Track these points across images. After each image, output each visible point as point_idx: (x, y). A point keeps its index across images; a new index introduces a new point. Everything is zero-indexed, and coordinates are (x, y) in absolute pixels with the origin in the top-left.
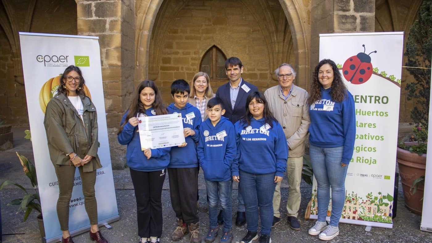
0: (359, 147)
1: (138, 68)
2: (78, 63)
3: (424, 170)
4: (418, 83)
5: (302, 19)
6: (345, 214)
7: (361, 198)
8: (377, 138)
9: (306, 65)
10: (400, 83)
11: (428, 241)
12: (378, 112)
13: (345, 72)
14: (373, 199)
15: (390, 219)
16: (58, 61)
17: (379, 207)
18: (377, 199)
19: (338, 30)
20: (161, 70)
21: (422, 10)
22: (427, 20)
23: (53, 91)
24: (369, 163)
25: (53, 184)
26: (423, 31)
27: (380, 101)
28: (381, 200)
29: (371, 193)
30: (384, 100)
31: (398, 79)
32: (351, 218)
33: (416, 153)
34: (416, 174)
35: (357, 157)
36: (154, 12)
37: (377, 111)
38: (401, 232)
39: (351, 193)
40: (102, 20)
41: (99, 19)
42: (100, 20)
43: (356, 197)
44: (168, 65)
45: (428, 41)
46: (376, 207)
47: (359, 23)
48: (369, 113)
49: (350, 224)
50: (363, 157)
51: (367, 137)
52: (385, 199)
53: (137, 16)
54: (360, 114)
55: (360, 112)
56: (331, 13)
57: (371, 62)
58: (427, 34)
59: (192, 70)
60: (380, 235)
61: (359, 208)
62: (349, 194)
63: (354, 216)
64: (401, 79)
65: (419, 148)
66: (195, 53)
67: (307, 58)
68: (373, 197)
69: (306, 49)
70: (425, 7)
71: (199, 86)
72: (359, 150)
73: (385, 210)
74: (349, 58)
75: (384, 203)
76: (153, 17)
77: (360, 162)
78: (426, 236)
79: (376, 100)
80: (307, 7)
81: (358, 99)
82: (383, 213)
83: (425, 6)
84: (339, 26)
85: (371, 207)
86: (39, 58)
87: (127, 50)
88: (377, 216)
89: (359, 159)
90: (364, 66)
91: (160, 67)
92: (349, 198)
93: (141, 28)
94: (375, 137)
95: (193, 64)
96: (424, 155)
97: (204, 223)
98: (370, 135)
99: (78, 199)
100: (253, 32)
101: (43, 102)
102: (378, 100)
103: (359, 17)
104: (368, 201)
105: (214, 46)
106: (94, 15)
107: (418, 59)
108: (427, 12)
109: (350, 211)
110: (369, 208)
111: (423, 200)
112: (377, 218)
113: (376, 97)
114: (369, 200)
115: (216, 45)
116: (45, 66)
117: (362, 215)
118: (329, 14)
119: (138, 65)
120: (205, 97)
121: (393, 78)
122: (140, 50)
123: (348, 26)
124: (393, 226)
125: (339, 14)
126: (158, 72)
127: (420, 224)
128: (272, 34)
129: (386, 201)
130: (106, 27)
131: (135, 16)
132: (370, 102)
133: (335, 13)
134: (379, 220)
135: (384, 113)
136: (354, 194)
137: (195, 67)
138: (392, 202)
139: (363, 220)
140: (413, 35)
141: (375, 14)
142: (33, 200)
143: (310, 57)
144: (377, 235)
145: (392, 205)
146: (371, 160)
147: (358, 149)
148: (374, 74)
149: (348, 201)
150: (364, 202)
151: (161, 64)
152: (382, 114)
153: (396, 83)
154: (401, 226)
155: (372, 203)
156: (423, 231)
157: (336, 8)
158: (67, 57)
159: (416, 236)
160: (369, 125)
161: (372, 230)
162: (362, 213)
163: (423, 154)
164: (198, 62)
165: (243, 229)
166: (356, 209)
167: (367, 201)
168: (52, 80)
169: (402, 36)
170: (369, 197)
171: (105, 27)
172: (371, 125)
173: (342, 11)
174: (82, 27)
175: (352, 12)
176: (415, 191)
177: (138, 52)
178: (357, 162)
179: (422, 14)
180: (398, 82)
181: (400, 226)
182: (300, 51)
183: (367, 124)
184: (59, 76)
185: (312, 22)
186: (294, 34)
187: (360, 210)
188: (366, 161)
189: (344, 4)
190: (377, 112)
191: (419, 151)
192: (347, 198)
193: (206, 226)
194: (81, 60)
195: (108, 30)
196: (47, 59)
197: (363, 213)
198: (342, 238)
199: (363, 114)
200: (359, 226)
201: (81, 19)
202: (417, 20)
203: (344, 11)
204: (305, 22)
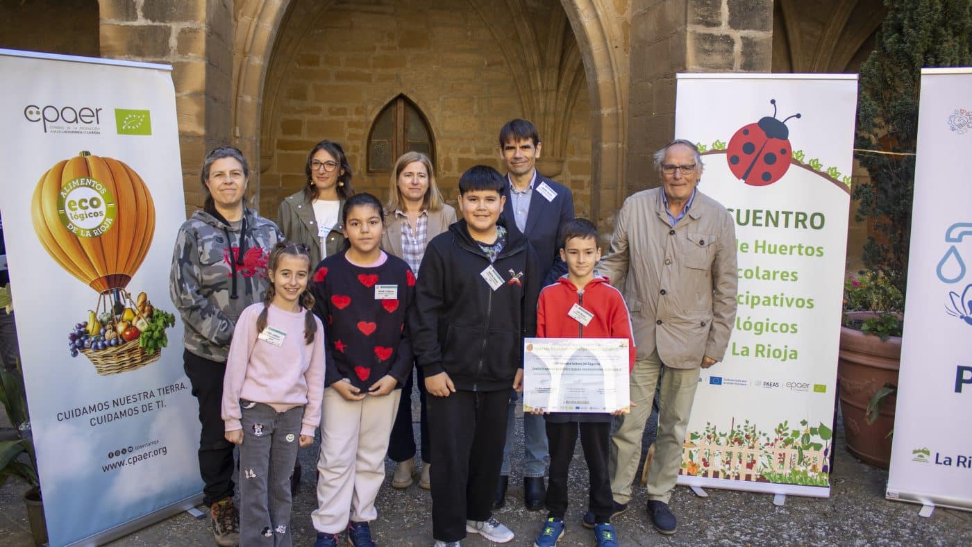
0: (762, 324)
1: (237, 142)
2: (124, 128)
3: (896, 372)
4: (876, 186)
5: (610, 42)
6: (729, 469)
7: (764, 435)
8: (800, 303)
9: (618, 142)
10: (849, 185)
11: (905, 521)
12: (803, 247)
13: (731, 158)
14: (789, 436)
15: (825, 478)
16: (76, 120)
17: (802, 453)
18: (798, 437)
19: (694, 67)
20: (278, 147)
21: (887, 30)
22: (897, 52)
23: (65, 191)
24: (782, 357)
25: (67, 416)
26: (888, 74)
27: (808, 223)
28: (806, 436)
29: (786, 422)
30: (814, 221)
31: (845, 177)
32: (743, 477)
33: (875, 335)
34: (874, 380)
35: (758, 346)
36: (277, 15)
37: (800, 245)
38: (848, 504)
39: (743, 424)
40: (160, 27)
41: (152, 26)
42: (156, 26)
43: (754, 431)
44: (295, 138)
45: (898, 95)
46: (796, 452)
47: (740, 54)
48: (782, 250)
49: (740, 492)
50: (769, 346)
51: (778, 302)
52: (815, 435)
53: (236, 20)
54: (764, 252)
55: (764, 247)
56: (679, 29)
58: (894, 82)
59: (351, 149)
60: (805, 511)
61: (761, 456)
62: (739, 427)
63: (750, 473)
64: (850, 175)
65: (882, 324)
66: (358, 112)
67: (620, 126)
68: (790, 432)
69: (620, 107)
70: (892, 24)
71: (411, 186)
72: (761, 330)
73: (815, 459)
74: (741, 129)
75: (812, 444)
76: (275, 25)
77: (763, 356)
78: (897, 510)
79: (797, 221)
80: (622, 14)
81: (760, 218)
82: (810, 464)
83: (891, 22)
84: (696, 56)
85: (784, 454)
86: (31, 113)
87: (215, 100)
88: (796, 473)
89: (760, 348)
90: (774, 146)
91: (276, 141)
92: (738, 434)
93: (247, 49)
94: (795, 300)
95: (353, 137)
96: (893, 340)
97: (419, 499)
98: (784, 297)
99: (125, 450)
100: (489, 65)
101: (41, 220)
102: (803, 222)
103: (739, 38)
104: (779, 441)
105: (401, 97)
106: (140, 14)
107: (877, 135)
108: (896, 34)
109: (740, 462)
110: (780, 455)
111: (892, 435)
112: (798, 477)
113: (798, 214)
114: (781, 439)
115: (405, 93)
116: (46, 131)
117: (765, 470)
118: (674, 31)
119: (238, 135)
120: (425, 211)
121: (836, 173)
122: (243, 101)
123: (717, 59)
124: (830, 494)
125: (697, 32)
126: (273, 155)
127: (885, 487)
128: (531, 73)
129: (816, 439)
130: (170, 45)
131: (233, 20)
132: (786, 226)
133: (690, 28)
134: (801, 480)
135: (815, 250)
136: (751, 424)
137: (358, 143)
138: (828, 441)
139: (768, 481)
140: (868, 82)
141: (771, 35)
142: (17, 455)
143: (627, 124)
144: (800, 511)
145: (830, 448)
146: (786, 351)
147: (759, 327)
148: (793, 163)
149: (736, 440)
150: (771, 442)
151: (279, 135)
152: (810, 251)
153: (842, 185)
154: (846, 491)
155: (787, 445)
156: (890, 501)
157: (689, 19)
158: (97, 111)
159: (880, 512)
160: (784, 276)
161: (787, 502)
162: (765, 467)
163: (892, 337)
164: (364, 132)
165: (510, 509)
166: (754, 459)
167: (776, 440)
168: (62, 165)
169: (856, 84)
170: (780, 432)
171: (168, 43)
172: (788, 276)
173: (703, 25)
174: (111, 43)
175: (724, 29)
176: (875, 417)
177: (239, 106)
178: (757, 355)
179: (887, 38)
180: (846, 182)
181: (843, 493)
182: (606, 111)
183: (778, 272)
184: (78, 155)
185: (633, 48)
186: (591, 72)
187: (761, 460)
188: (777, 354)
189: (708, 10)
190: (800, 247)
191: (883, 331)
192: (735, 435)
193: (424, 504)
194: (129, 119)
195: (174, 51)
196: (51, 114)
197: (768, 466)
198: (729, 523)
199: (770, 252)
200: (759, 494)
201: (109, 23)
202: (876, 52)
203: (708, 24)
204: (616, 47)
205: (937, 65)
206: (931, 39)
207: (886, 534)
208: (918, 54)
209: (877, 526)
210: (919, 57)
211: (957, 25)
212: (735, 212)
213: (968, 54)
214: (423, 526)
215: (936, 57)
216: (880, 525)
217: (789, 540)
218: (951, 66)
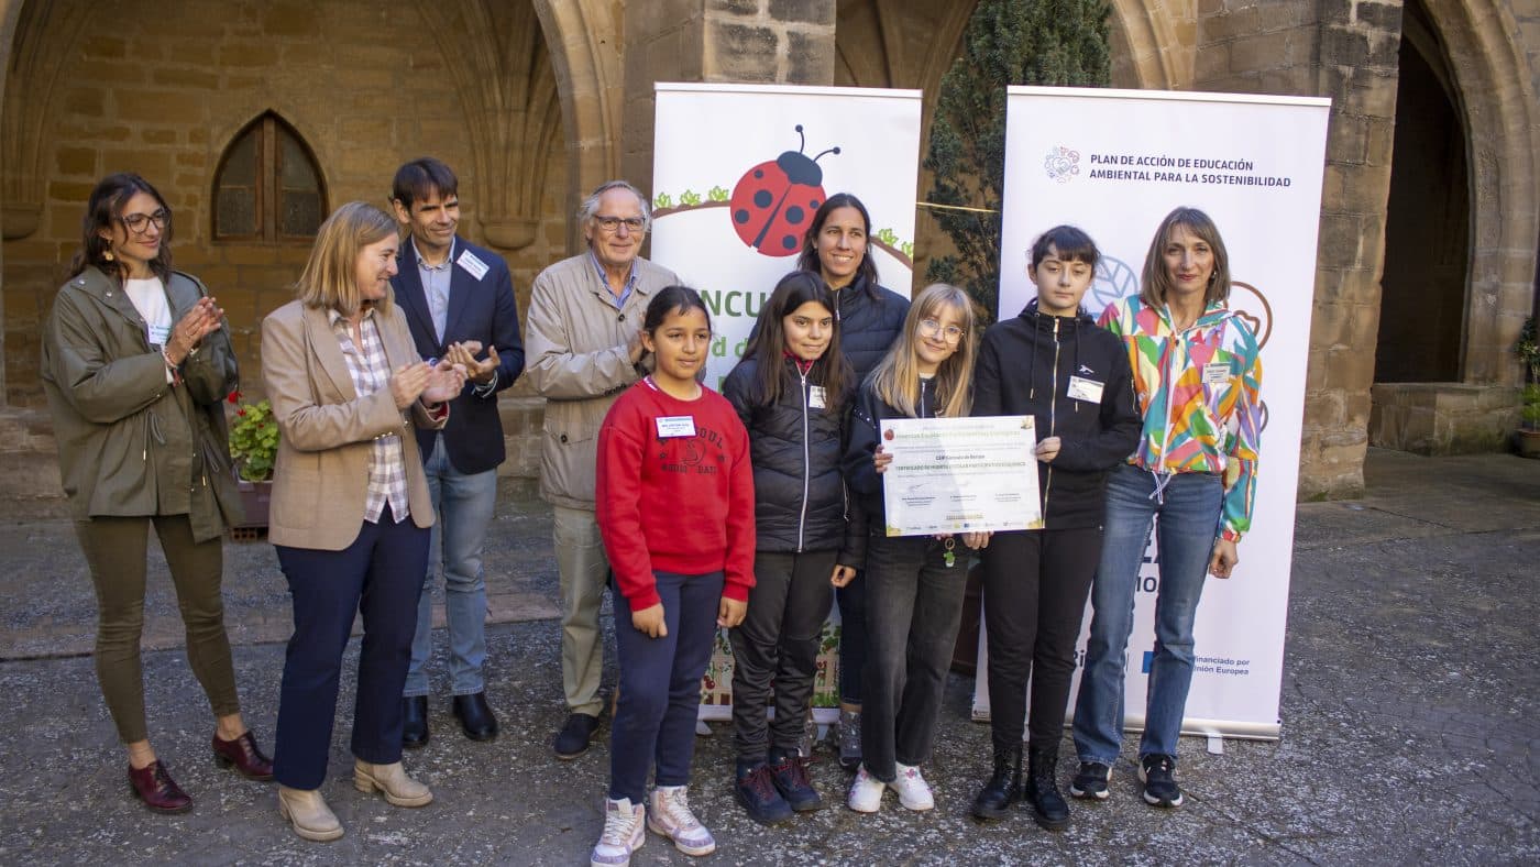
4: (964, 259)
5: (594, 33)
10: (911, 256)
13: (737, 214)
19: (715, 76)
20: (51, 195)
21: (977, 28)
22: (989, 61)
26: (978, 94)
31: (905, 243)
44: (81, 179)
45: (991, 125)
47: (786, 58)
56: (693, 17)
57: (823, 184)
58: (988, 105)
59: (183, 198)
66: (195, 137)
67: (609, 166)
69: (607, 136)
74: (751, 171)
83: (981, 17)
84: (718, 60)
90: (800, 196)
91: (48, 185)
95: (186, 180)
100: (415, 67)
103: (785, 35)
105: (270, 115)
107: (963, 183)
108: (987, 35)
115: (276, 110)
118: (686, 19)
121: (891, 237)
123: (751, 64)
125: (721, 23)
126: (43, 205)
128: (484, 81)
133: (709, 16)
137: (195, 190)
140: (950, 104)
141: (833, 32)
143: (619, 162)
151: (54, 175)
153: (900, 256)
156: (979, 722)
159: (961, 740)
164: (206, 172)
169: (918, 105)
173: (730, 11)
175: (761, 19)
179: (976, 40)
180: (905, 251)
182: (586, 143)
185: (629, 45)
186: (564, 80)
202: (961, 59)
203: (738, 11)
204: (603, 42)
205: (1039, 82)
206: (1032, 45)
207: (964, 771)
208: (1014, 66)
209: (955, 760)
210: (1017, 69)
211: (1065, 27)
212: (744, 296)
213: (1081, 69)
214: (251, 807)
215: (1038, 72)
216: (958, 758)
217: (825, 790)
218: (1058, 85)
